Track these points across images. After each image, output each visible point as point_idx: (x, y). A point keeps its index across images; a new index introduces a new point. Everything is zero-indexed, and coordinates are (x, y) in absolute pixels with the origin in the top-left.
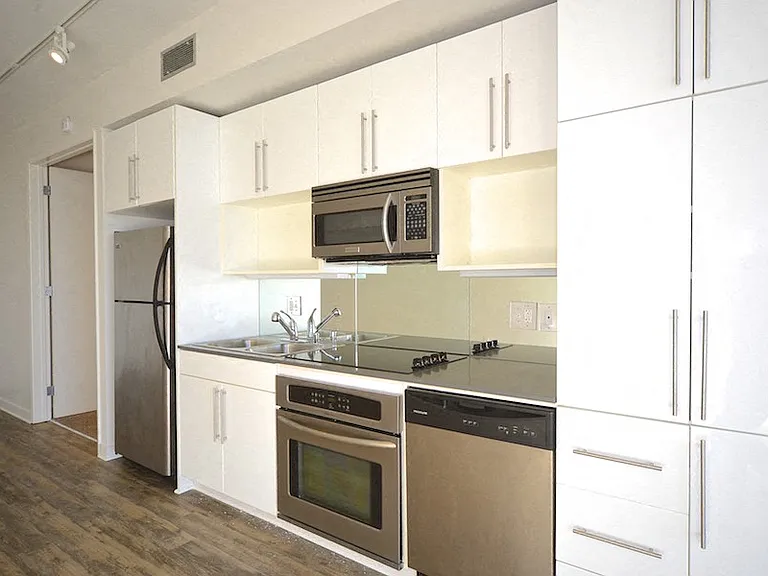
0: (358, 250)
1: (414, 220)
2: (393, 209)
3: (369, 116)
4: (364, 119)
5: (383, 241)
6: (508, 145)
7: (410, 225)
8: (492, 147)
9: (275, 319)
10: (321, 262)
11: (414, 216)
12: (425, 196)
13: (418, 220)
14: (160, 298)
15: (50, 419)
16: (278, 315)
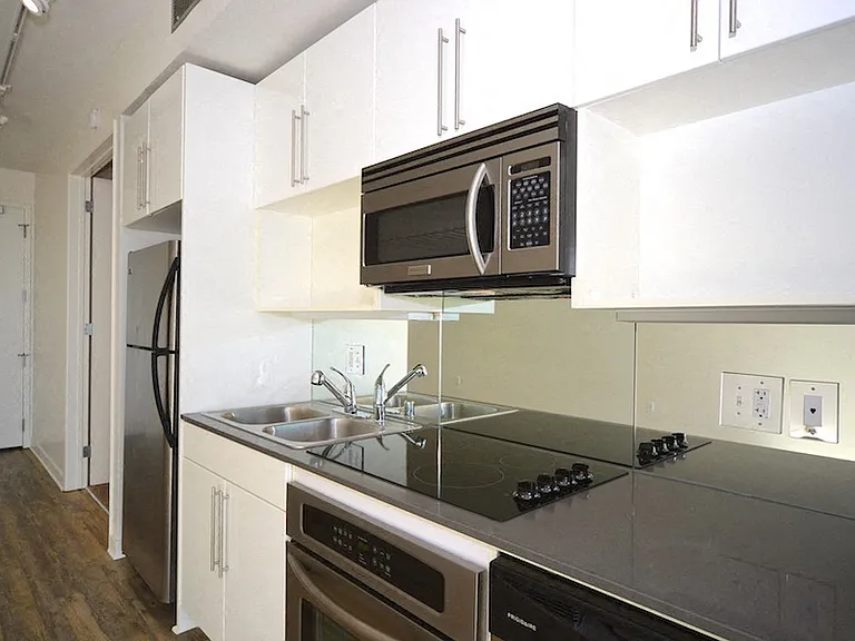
0: (427, 269)
1: (525, 210)
2: (487, 193)
3: (450, 34)
4: (442, 40)
5: (469, 252)
6: (733, 27)
7: (519, 219)
8: (695, 40)
9: (316, 381)
10: (376, 292)
11: (526, 202)
12: (546, 161)
13: (533, 209)
14: (162, 344)
15: (85, 486)
16: (321, 374)
